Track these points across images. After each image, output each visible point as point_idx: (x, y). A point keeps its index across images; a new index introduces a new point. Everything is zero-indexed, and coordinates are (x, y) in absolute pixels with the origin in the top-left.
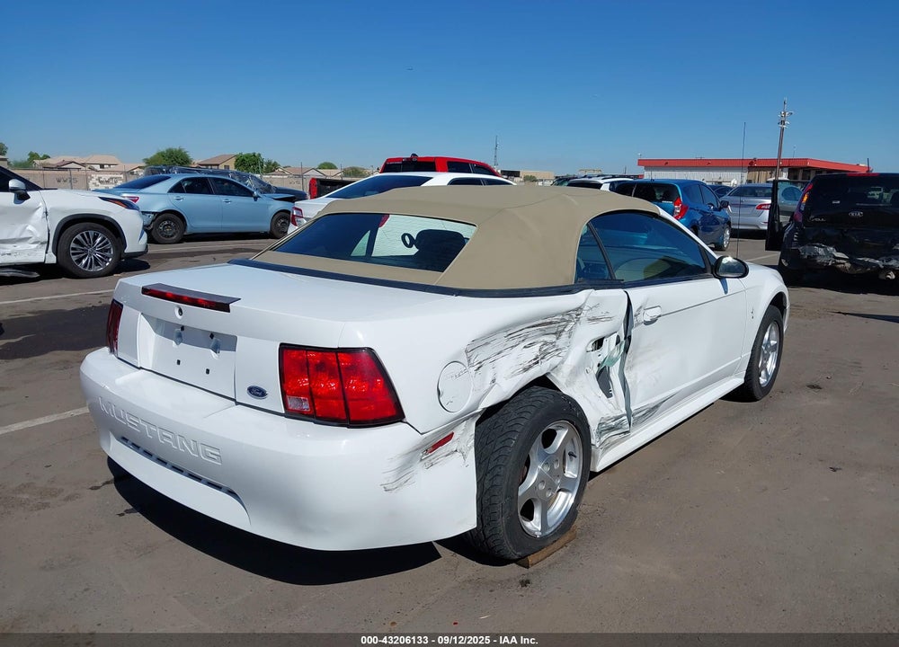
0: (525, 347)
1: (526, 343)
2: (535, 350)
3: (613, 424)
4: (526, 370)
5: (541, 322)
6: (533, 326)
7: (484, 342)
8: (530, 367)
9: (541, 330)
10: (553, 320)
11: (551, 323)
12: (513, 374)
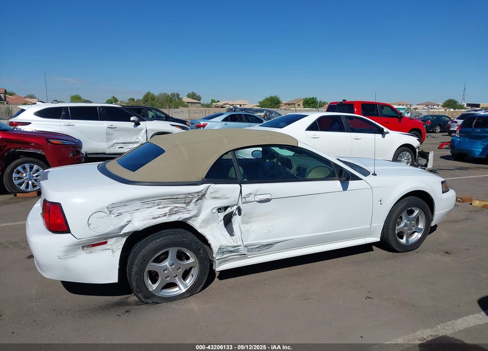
0: (159, 208)
1: (158, 207)
2: (167, 210)
3: (232, 249)
4: (154, 218)
5: (168, 197)
6: (163, 199)
7: (123, 204)
8: (159, 217)
9: (170, 201)
10: (178, 197)
11: (177, 198)
12: (144, 220)
